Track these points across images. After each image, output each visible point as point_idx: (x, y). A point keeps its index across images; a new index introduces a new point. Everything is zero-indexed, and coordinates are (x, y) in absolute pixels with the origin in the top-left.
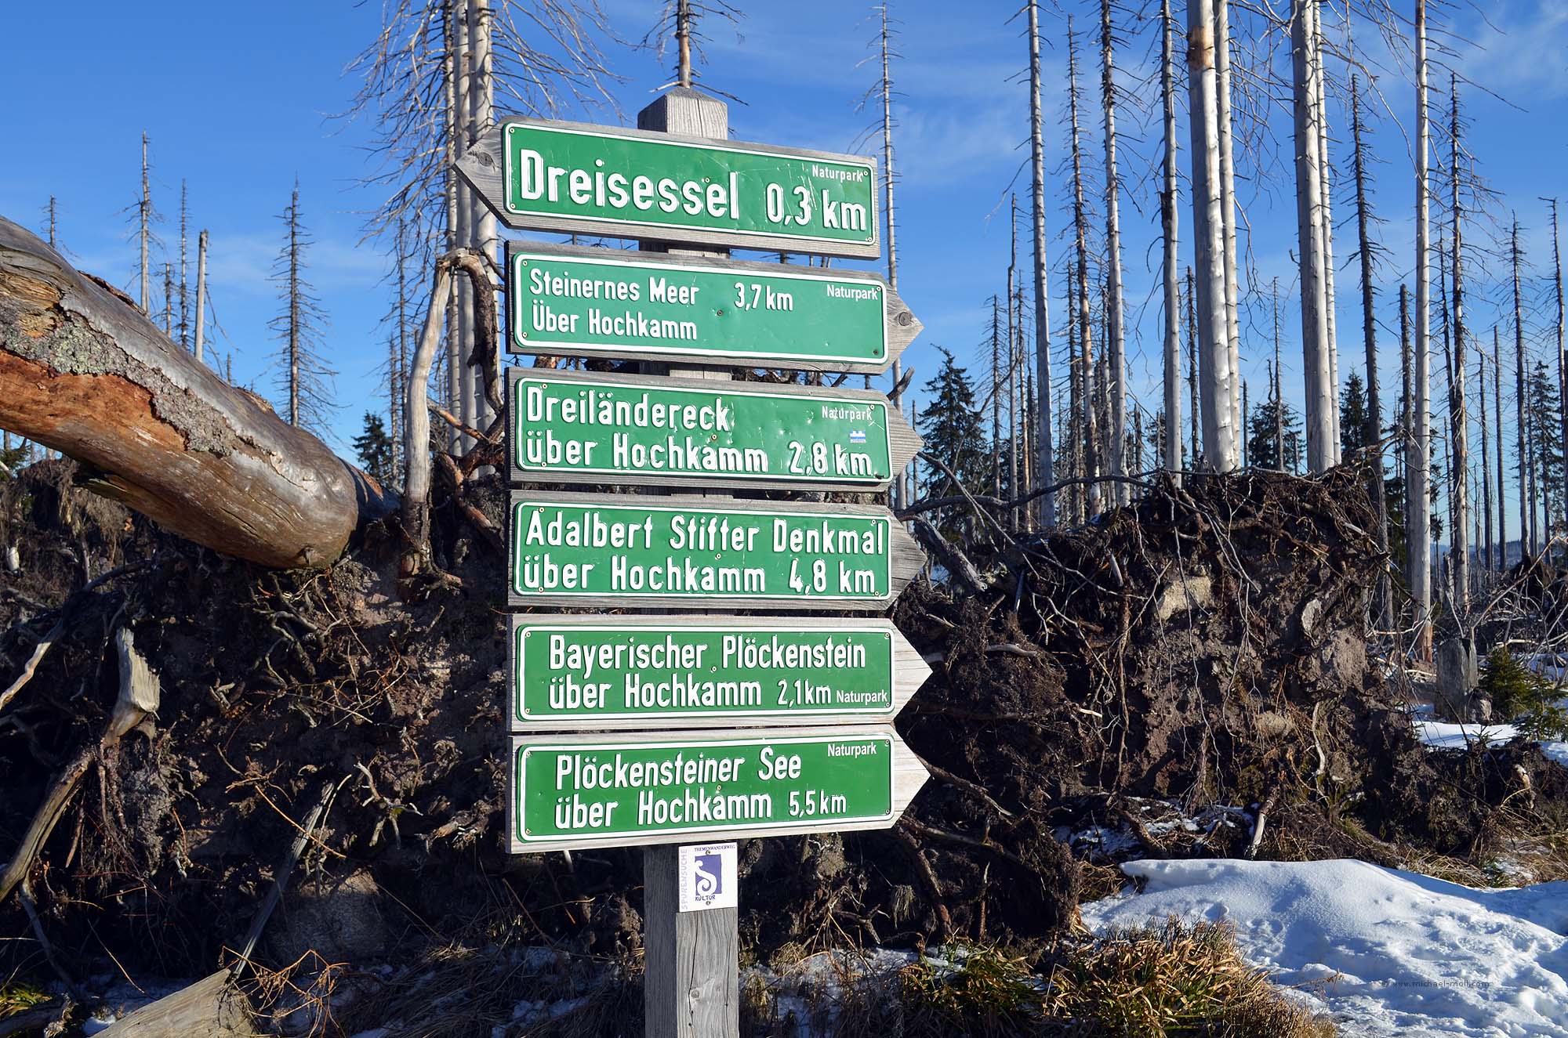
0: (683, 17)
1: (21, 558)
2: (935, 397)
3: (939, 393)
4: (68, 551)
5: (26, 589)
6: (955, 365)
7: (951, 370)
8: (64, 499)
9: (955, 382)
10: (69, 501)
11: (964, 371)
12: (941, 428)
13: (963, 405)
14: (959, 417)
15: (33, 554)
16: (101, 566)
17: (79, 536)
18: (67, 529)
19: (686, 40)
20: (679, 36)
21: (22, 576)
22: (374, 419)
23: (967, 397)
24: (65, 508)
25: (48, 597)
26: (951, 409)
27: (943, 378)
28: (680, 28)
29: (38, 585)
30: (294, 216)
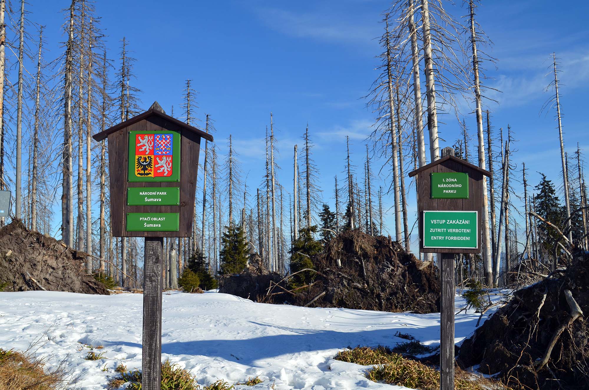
0: (476, 62)
1: (341, 263)
2: (539, 192)
3: (540, 190)
4: (357, 260)
5: (344, 273)
6: (546, 179)
7: (545, 181)
8: (355, 243)
9: (546, 186)
10: (357, 244)
11: (550, 181)
12: (542, 204)
13: (550, 194)
14: (549, 199)
15: (345, 261)
16: (368, 265)
17: (360, 255)
18: (357, 253)
19: (477, 71)
20: (475, 69)
21: (343, 268)
22: (326, 206)
23: (552, 192)
24: (356, 246)
25: (351, 275)
26: (545, 196)
27: (542, 185)
28: (474, 67)
29: (348, 271)
30: (307, 136)
